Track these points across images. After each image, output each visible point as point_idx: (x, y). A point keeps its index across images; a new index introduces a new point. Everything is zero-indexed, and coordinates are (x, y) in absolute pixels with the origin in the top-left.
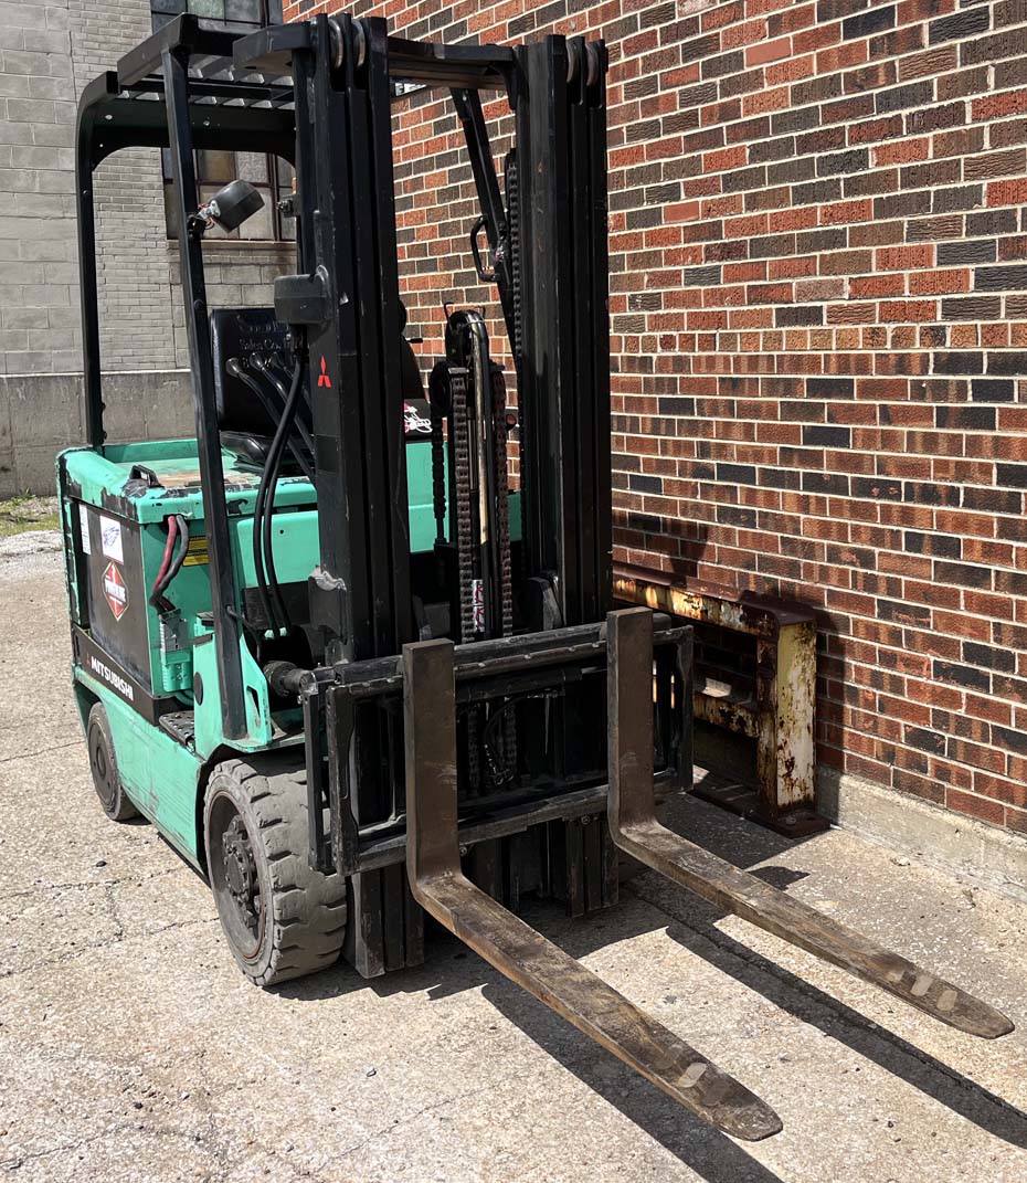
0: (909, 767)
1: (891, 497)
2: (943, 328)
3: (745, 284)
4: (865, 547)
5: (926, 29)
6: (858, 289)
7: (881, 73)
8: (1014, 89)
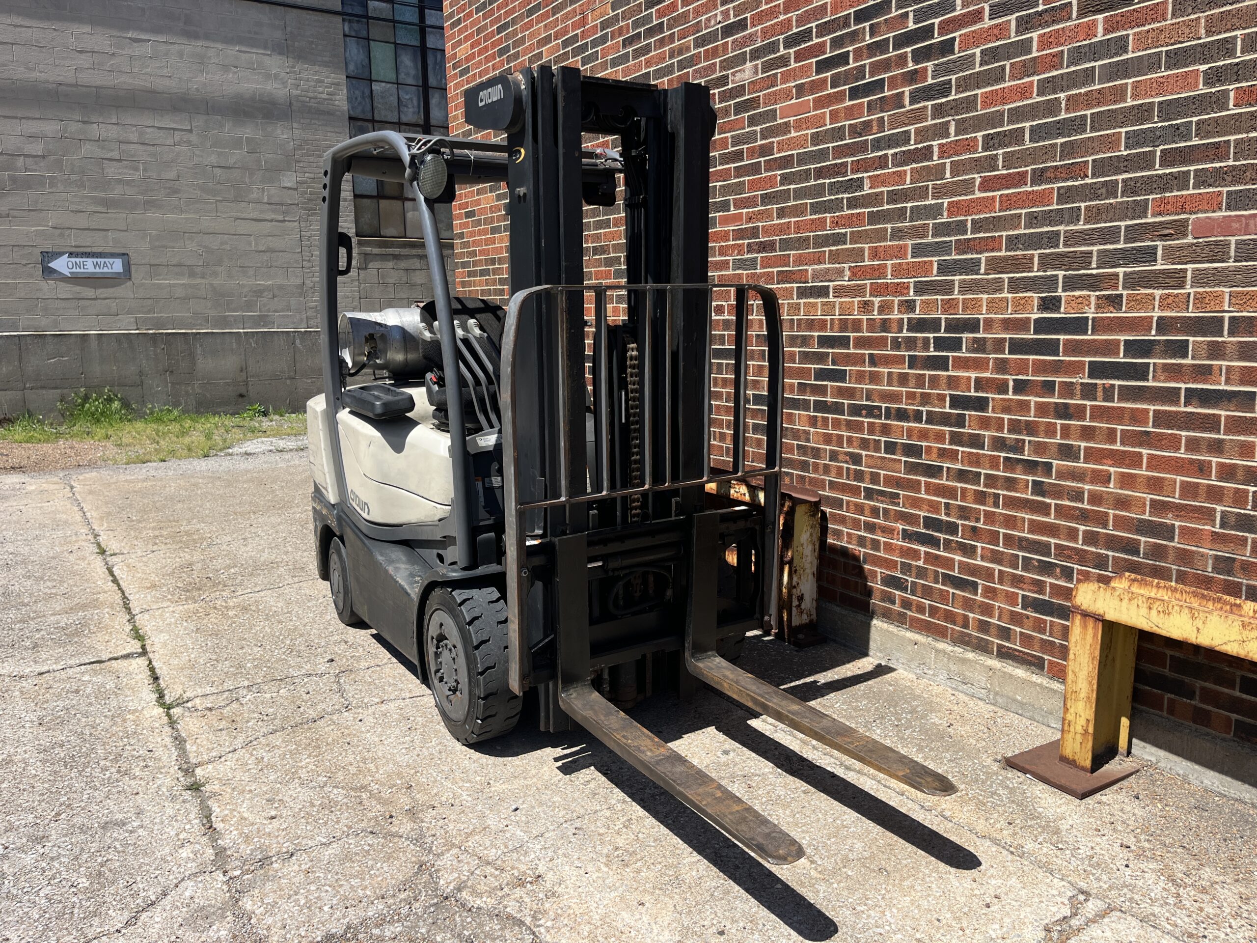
0: (885, 601)
1: (875, 417)
2: (914, 301)
3: (775, 270)
4: (856, 451)
5: (907, 94)
6: (855, 273)
7: (875, 124)
8: (968, 136)
